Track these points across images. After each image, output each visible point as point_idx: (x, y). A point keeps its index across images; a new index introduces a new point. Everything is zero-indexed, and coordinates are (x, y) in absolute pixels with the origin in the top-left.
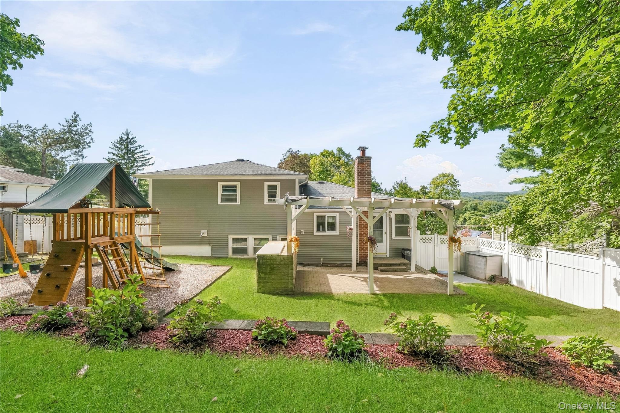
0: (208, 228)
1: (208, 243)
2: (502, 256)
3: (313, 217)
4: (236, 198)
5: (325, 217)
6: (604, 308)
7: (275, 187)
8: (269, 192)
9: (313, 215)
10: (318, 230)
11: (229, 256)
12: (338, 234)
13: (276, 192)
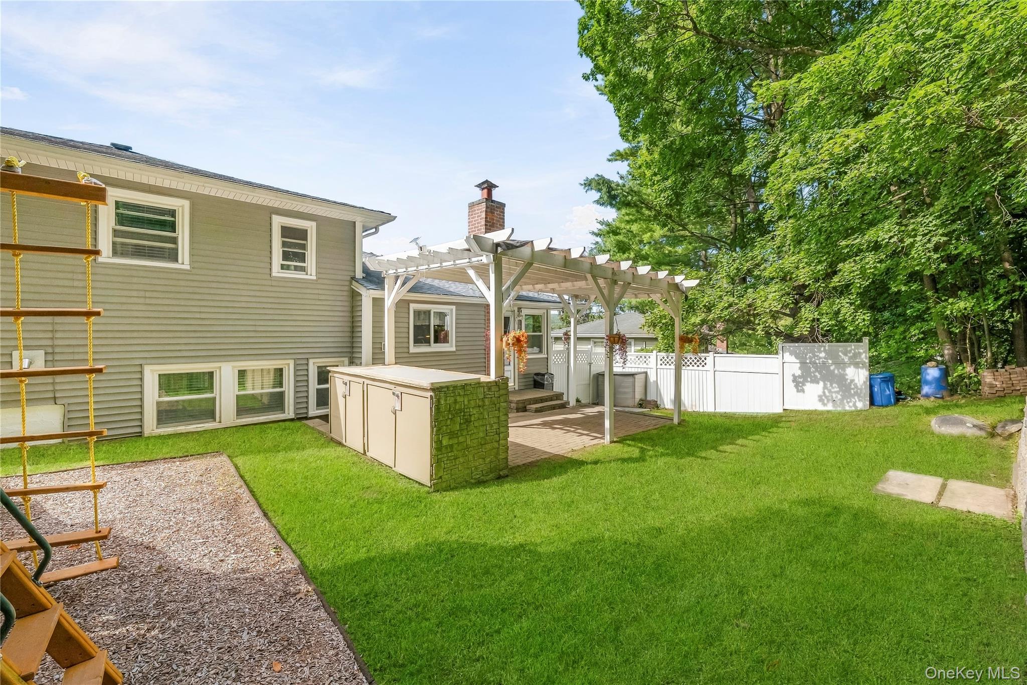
0: (49, 343)
1: (51, 395)
2: (646, 373)
3: (409, 313)
4: (176, 251)
5: (429, 312)
6: (784, 410)
7: (302, 234)
8: (284, 244)
9: (409, 309)
10: (417, 341)
11: (147, 432)
12: (454, 349)
13: (304, 247)
